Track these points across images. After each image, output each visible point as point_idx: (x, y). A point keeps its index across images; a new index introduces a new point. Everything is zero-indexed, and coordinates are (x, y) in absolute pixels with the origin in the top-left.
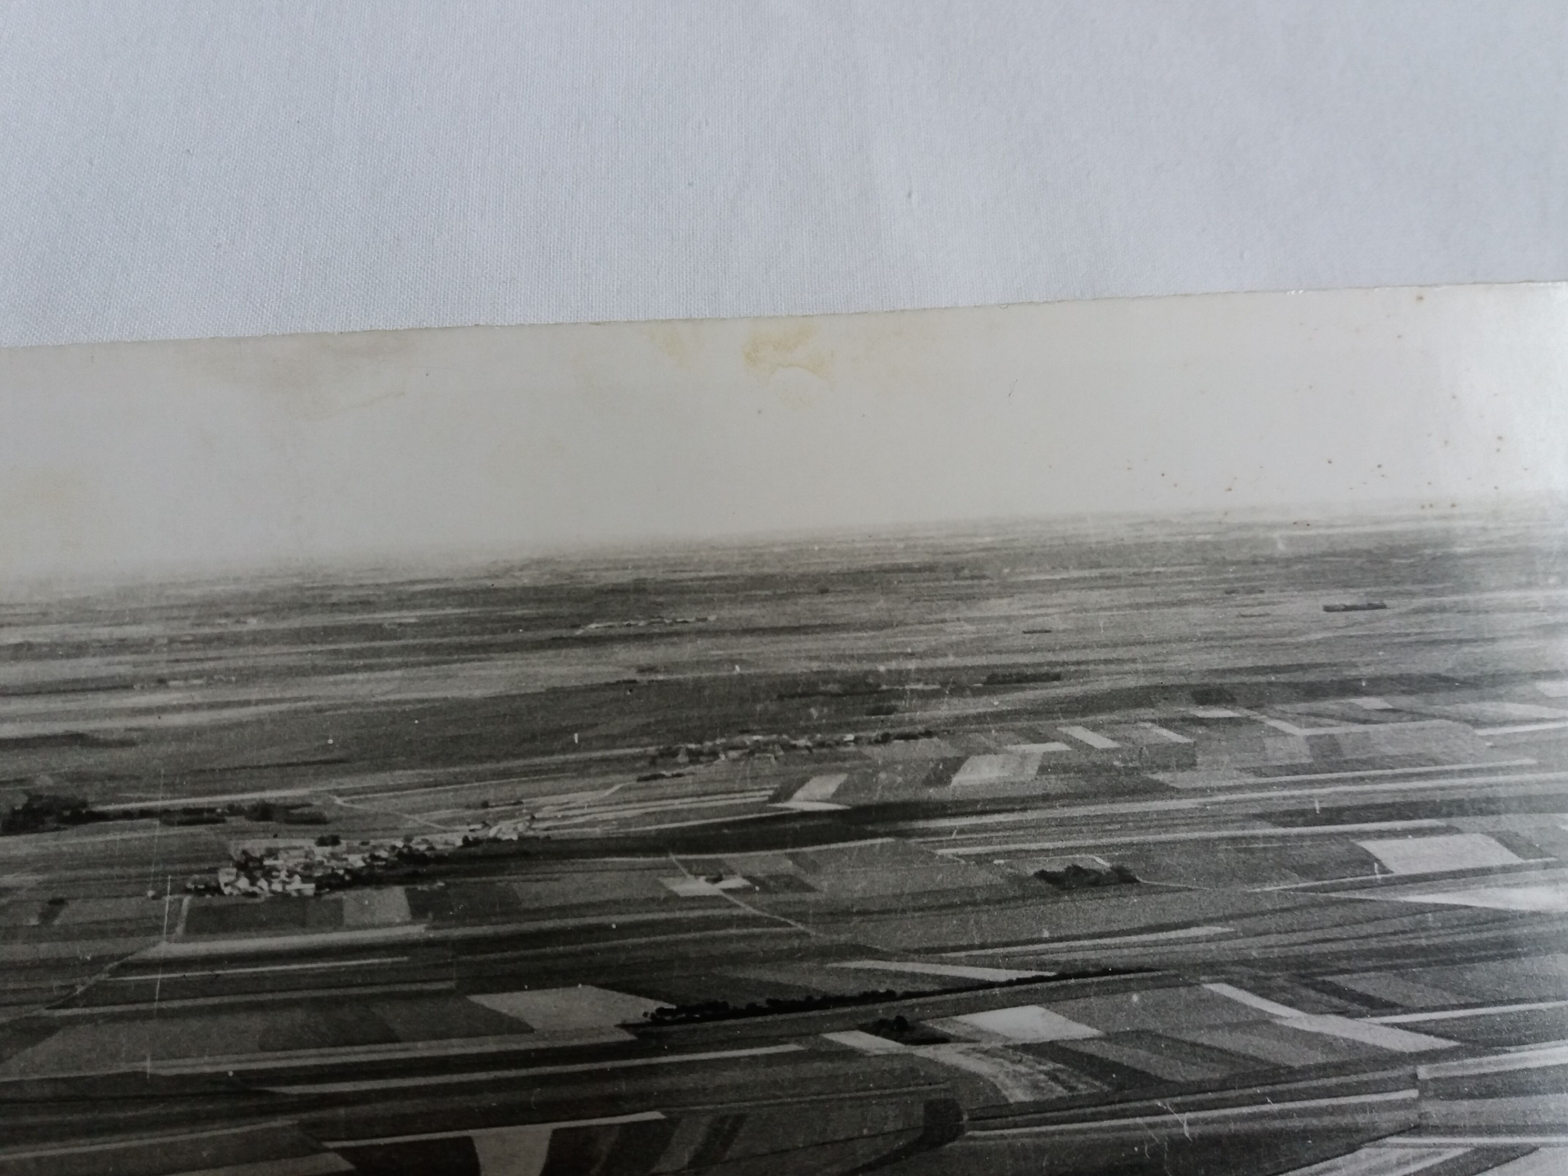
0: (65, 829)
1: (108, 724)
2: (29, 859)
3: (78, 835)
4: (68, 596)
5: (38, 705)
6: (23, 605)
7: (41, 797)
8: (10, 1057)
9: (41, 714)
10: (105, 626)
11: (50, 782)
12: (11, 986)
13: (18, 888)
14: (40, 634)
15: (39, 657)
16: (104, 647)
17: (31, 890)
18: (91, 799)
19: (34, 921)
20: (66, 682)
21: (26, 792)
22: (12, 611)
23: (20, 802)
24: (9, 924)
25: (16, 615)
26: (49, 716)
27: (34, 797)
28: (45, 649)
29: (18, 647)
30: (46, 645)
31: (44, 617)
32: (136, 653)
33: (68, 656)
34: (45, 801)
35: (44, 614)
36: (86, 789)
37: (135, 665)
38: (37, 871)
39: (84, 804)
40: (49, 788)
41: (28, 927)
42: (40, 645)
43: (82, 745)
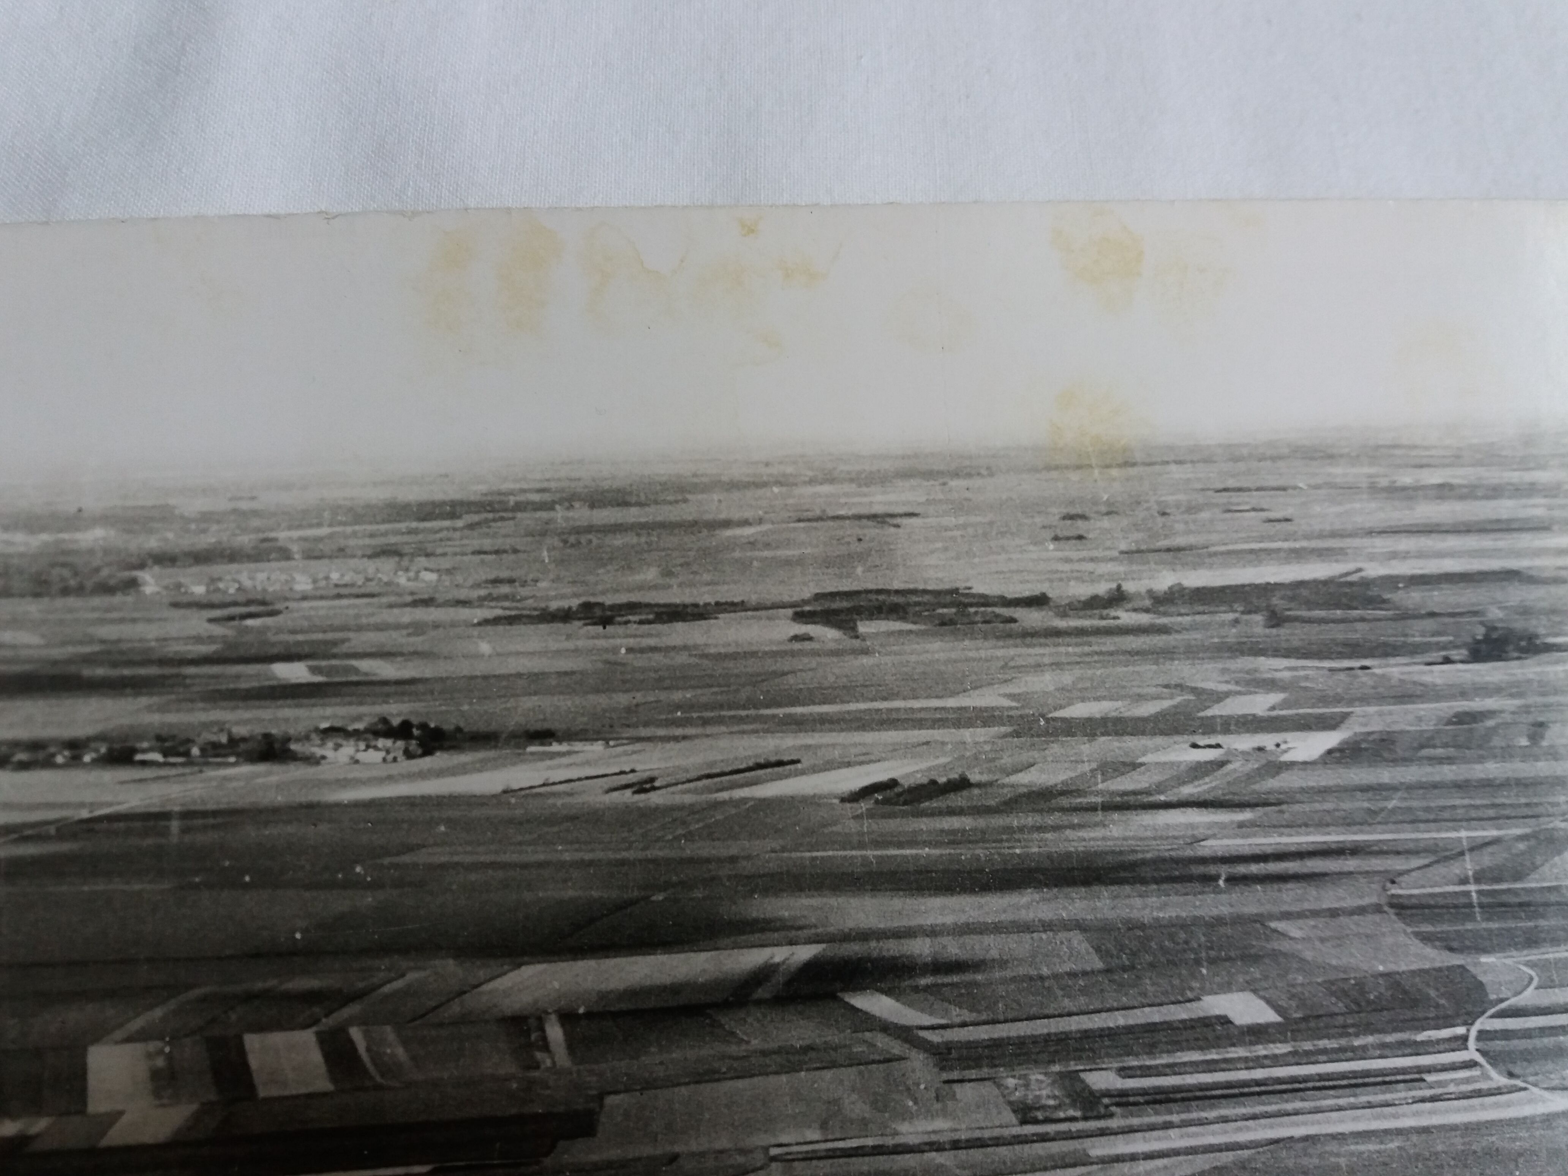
0: (1526, 658)
1: (1538, 562)
2: (1503, 685)
3: (1539, 664)
4: (1475, 441)
5: (1472, 542)
6: (1435, 447)
7: (1495, 629)
8: (1543, 865)
9: (1476, 551)
10: (1515, 470)
11: (1500, 614)
12: (1523, 800)
13: (1501, 712)
14: (1458, 476)
15: (1462, 498)
16: (1517, 490)
17: (1513, 713)
18: (1542, 631)
19: (1524, 742)
20: (1491, 522)
21: (1482, 623)
22: (1427, 453)
23: (1480, 632)
24: (1503, 744)
25: (1431, 456)
26: (1481, 553)
27: (1491, 628)
28: (1465, 490)
29: (1441, 486)
30: (1465, 486)
31: (1456, 459)
32: (1546, 497)
33: (1487, 497)
34: (1501, 632)
35: (1458, 457)
36: (1534, 622)
37: (1550, 508)
38: (1512, 696)
39: (1537, 636)
40: (1501, 620)
41: (1520, 747)
42: (1461, 486)
43: (1520, 581)
